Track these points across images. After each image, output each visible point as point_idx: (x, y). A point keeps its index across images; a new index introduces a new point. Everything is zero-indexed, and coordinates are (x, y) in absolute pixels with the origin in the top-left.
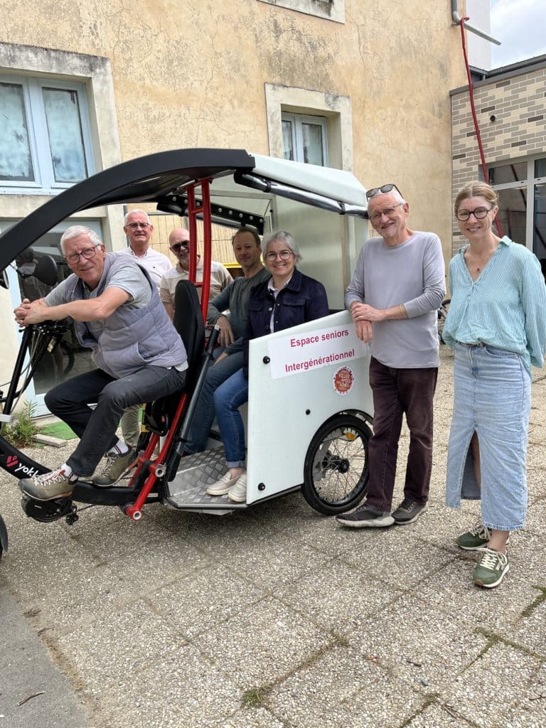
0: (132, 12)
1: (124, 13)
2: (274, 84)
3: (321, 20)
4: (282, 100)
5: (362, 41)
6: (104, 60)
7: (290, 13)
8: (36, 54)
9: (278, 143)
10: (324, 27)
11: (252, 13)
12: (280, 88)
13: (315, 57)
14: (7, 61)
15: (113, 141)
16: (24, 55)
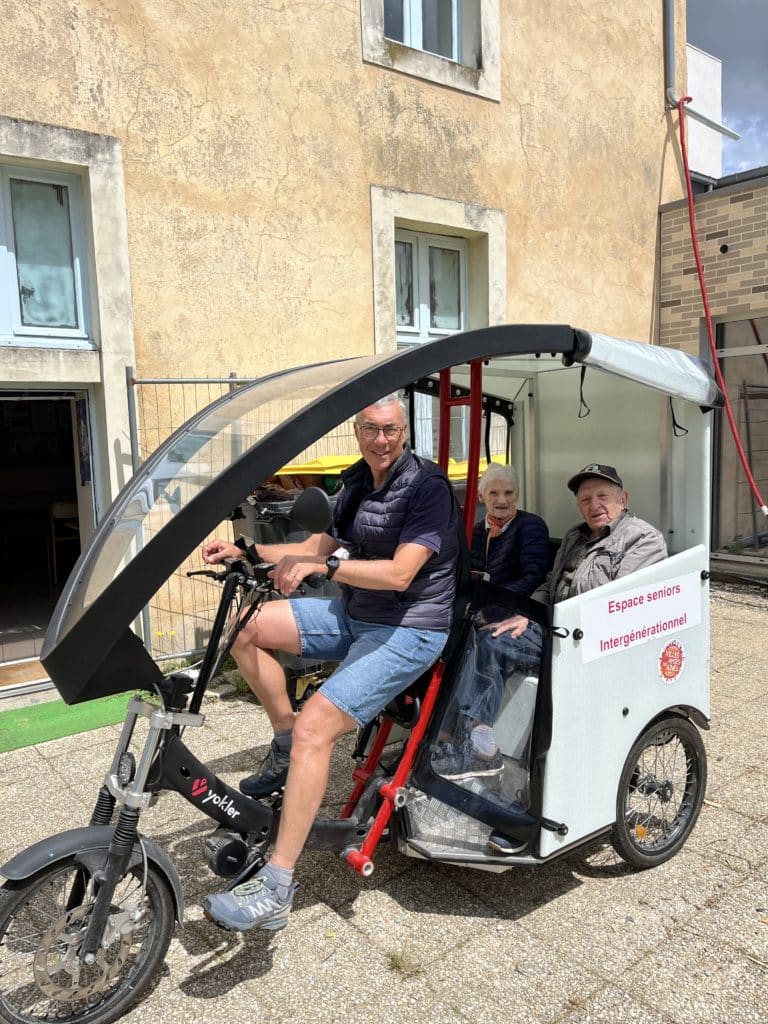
0: (162, 70)
1: (149, 71)
3: (464, 96)
4: (396, 212)
5: (526, 128)
6: (110, 141)
7: (414, 81)
9: (388, 275)
10: (468, 106)
11: (355, 80)
12: (395, 195)
13: (452, 150)
15: (118, 265)
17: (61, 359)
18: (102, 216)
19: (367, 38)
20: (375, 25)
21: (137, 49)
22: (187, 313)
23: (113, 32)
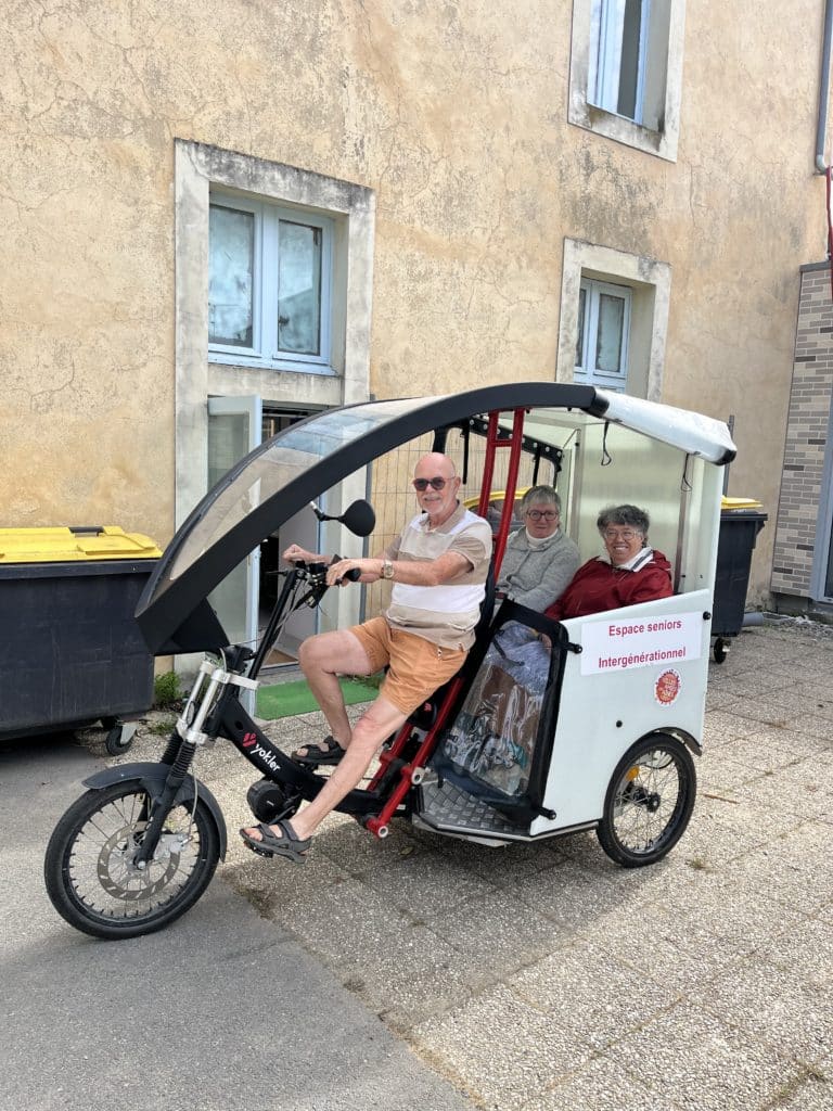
0: (410, 128)
1: (400, 129)
2: (576, 240)
3: (647, 156)
4: (583, 262)
5: (695, 188)
6: (368, 191)
7: (607, 143)
8: (284, 177)
9: (572, 321)
10: (648, 165)
11: (560, 141)
12: (584, 247)
13: (633, 207)
14: (246, 182)
15: (364, 301)
16: (268, 174)
17: (312, 382)
18: (356, 259)
19: (573, 102)
20: (580, 91)
21: (392, 107)
22: (411, 348)
23: (375, 91)
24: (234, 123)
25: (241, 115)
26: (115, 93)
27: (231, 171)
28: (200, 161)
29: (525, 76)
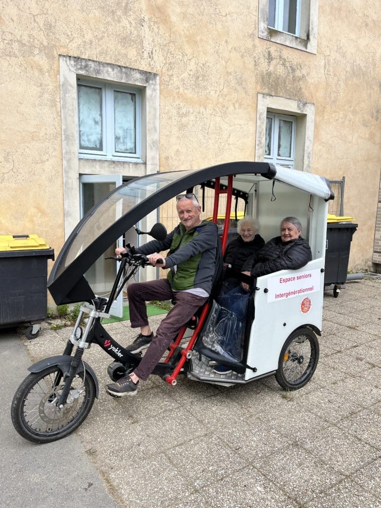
0: (176, 44)
1: (171, 44)
2: (264, 94)
3: (300, 52)
4: (268, 105)
5: (327, 66)
6: (155, 75)
7: (280, 46)
8: (113, 70)
9: (263, 133)
10: (301, 56)
11: (254, 46)
12: (268, 97)
13: (293, 77)
14: (94, 73)
15: (155, 128)
16: (106, 69)
17: (131, 166)
18: (150, 107)
19: (260, 27)
20: (264, 21)
21: (167, 35)
22: (180, 148)
23: (158, 28)
24: (88, 46)
25: (91, 42)
26: (30, 36)
27: (87, 68)
28: (72, 65)
29: (235, 16)
